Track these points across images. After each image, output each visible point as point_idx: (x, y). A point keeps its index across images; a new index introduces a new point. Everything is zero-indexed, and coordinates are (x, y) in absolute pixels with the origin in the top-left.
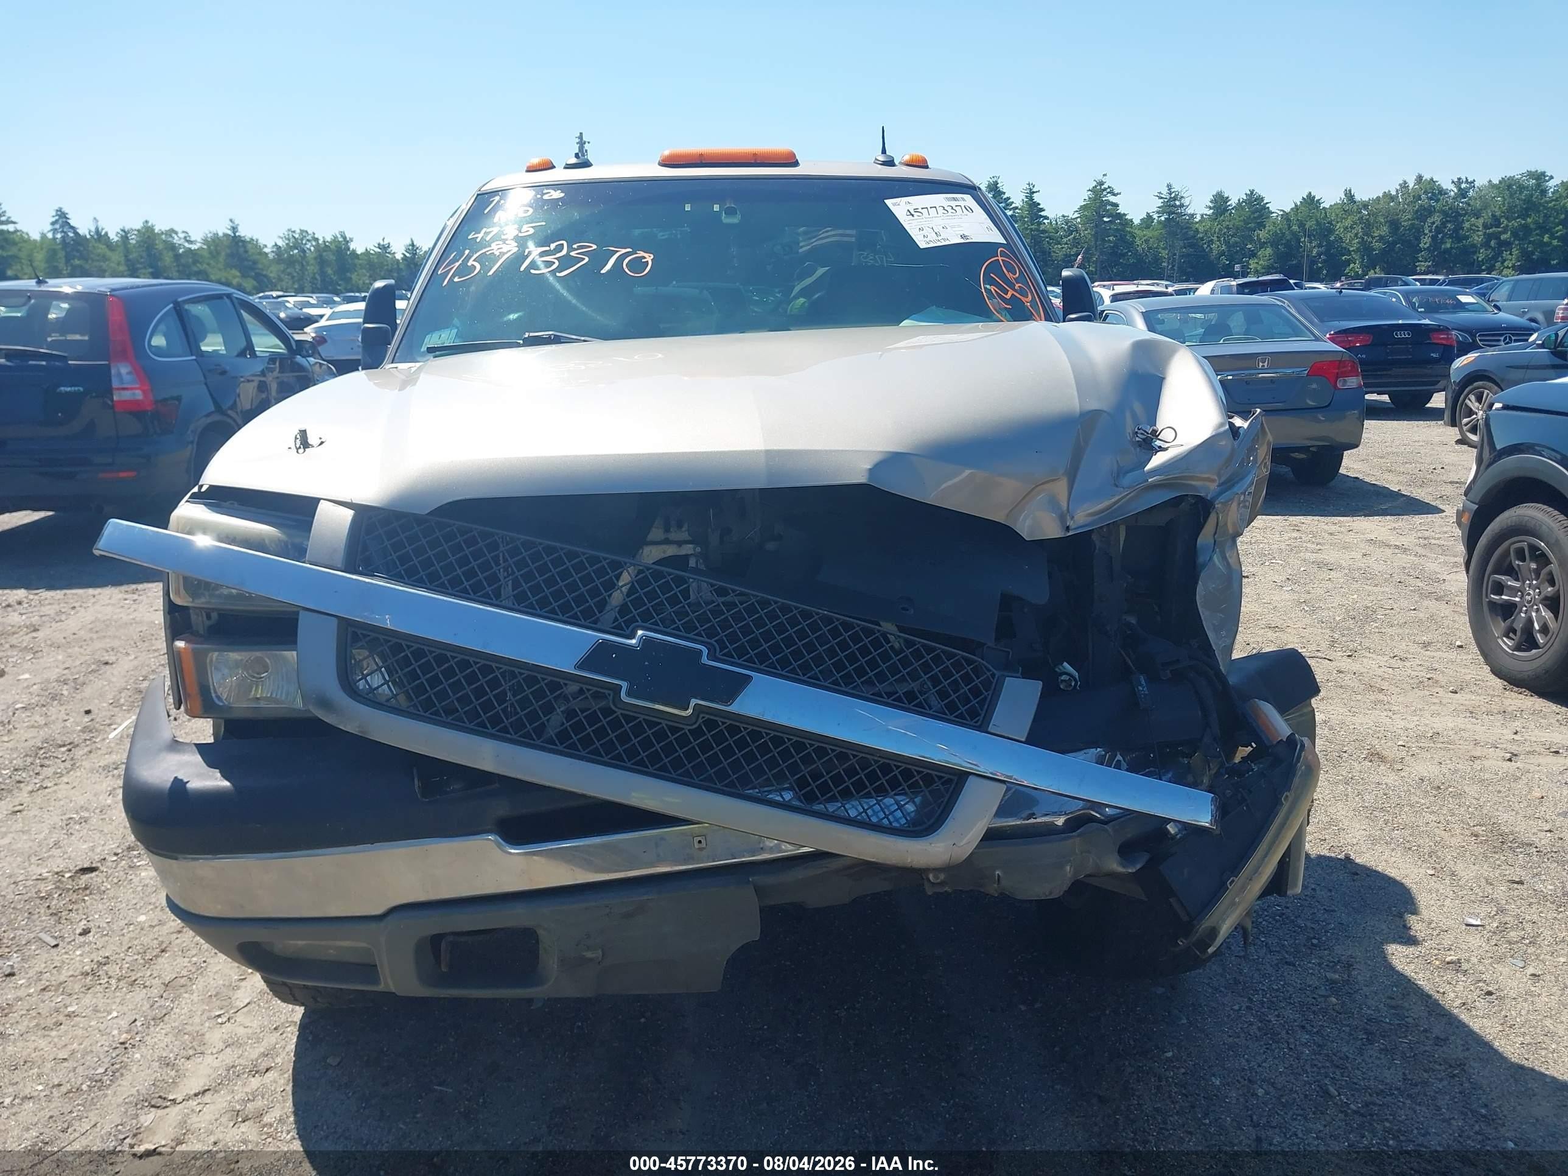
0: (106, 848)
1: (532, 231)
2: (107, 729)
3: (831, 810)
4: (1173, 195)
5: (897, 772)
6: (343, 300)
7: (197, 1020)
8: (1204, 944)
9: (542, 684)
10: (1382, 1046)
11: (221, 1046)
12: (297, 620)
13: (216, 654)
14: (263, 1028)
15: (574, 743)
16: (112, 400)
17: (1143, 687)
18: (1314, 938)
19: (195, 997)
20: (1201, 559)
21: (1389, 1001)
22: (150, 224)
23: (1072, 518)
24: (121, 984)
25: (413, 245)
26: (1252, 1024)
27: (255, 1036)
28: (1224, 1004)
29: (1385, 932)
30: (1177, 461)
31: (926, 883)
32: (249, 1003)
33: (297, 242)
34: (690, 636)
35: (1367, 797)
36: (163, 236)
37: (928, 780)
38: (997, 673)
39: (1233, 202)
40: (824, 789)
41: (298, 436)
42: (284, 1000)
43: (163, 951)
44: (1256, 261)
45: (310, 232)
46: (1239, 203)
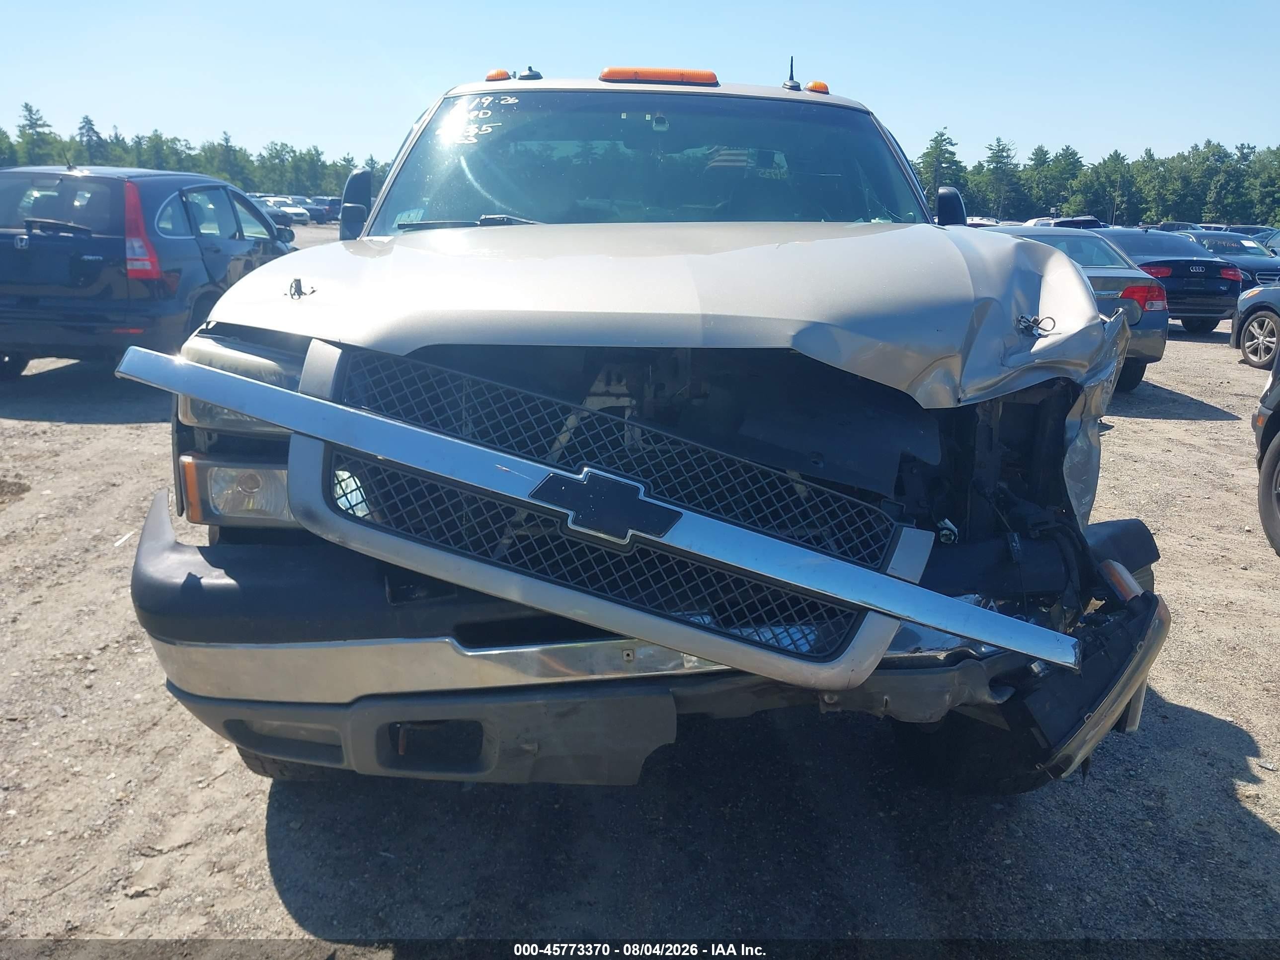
0: (110, 636)
1: (490, 130)
2: (114, 539)
3: (745, 634)
4: (1001, 148)
5: (804, 604)
6: (314, 202)
7: (181, 784)
8: (1058, 770)
9: (500, 509)
10: (1192, 865)
11: (202, 807)
12: (289, 442)
13: (216, 468)
14: (236, 794)
15: (525, 562)
16: (126, 269)
17: (1016, 544)
18: (1132, 770)
19: (180, 764)
20: (1069, 435)
21: (1197, 827)
22: (158, 133)
23: (963, 391)
24: (120, 750)
25: (372, 160)
26: (1079, 840)
27: (231, 800)
28: (1055, 822)
29: (1192, 768)
30: (1055, 347)
31: (821, 703)
32: (225, 773)
33: (278, 153)
34: (629, 475)
35: (1173, 653)
36: (169, 143)
37: (832, 613)
38: (896, 524)
39: (1051, 155)
40: (740, 615)
41: (294, 285)
42: (256, 771)
43: (155, 725)
44: (1068, 206)
45: (289, 145)
46: (1056, 157)
